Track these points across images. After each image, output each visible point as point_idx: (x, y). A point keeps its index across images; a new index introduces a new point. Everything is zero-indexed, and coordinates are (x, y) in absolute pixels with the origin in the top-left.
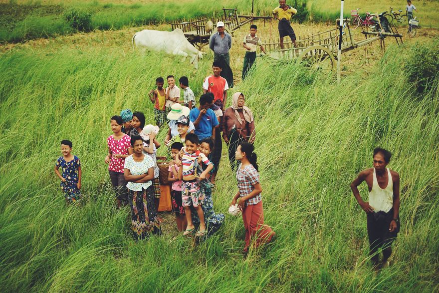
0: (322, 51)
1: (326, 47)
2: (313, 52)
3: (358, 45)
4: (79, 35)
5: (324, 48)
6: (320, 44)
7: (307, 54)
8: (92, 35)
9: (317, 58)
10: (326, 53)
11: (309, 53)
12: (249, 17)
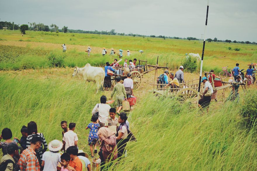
0: (192, 92)
1: (195, 89)
2: (187, 92)
3: (217, 89)
4: (55, 69)
5: (194, 90)
6: (191, 87)
7: (182, 93)
8: (62, 70)
9: (189, 96)
10: (195, 93)
11: (184, 92)
12: (155, 67)
